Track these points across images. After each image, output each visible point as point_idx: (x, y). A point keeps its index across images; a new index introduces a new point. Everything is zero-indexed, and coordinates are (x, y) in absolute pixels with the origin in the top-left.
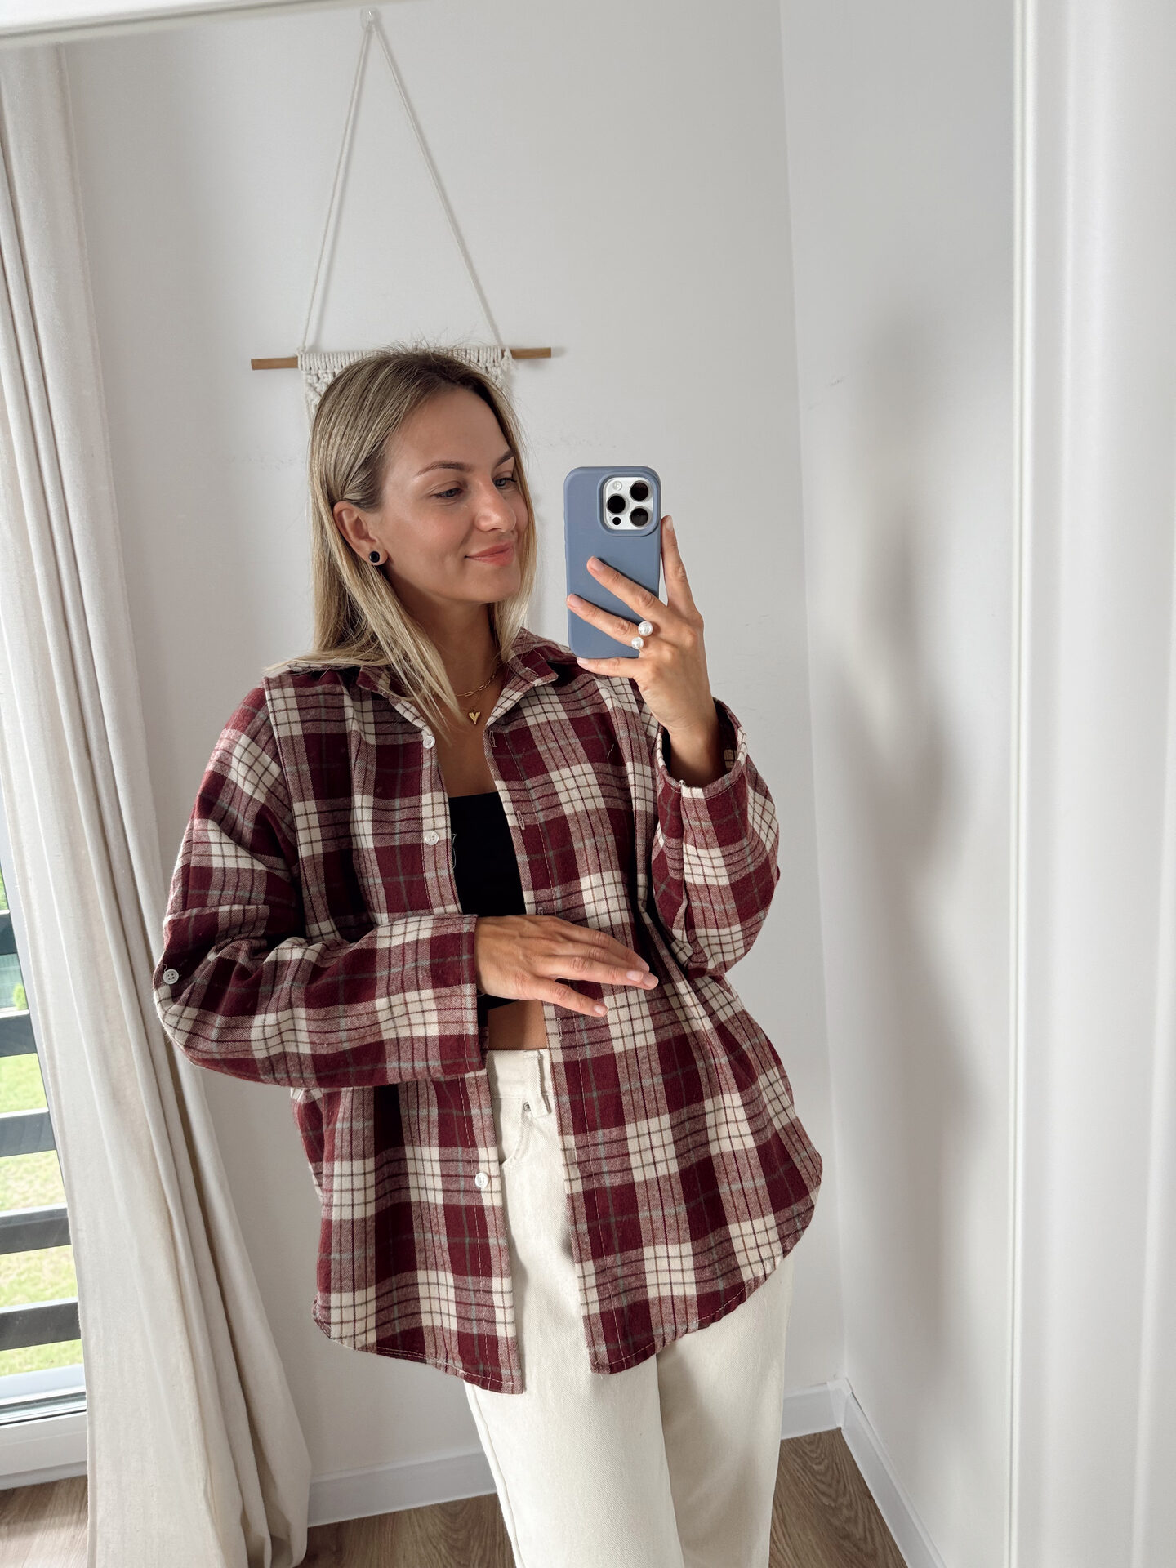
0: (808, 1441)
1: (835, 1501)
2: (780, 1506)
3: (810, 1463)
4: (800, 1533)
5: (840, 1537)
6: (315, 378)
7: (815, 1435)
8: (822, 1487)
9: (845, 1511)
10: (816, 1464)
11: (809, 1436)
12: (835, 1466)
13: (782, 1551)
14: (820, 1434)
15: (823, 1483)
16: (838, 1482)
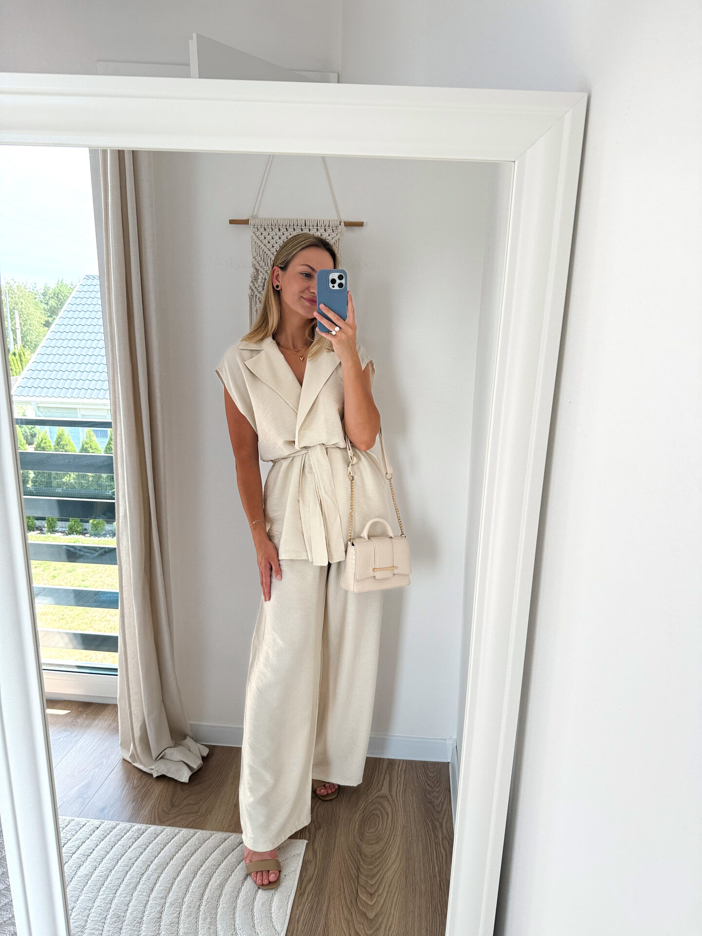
0: (432, 764)
1: (432, 788)
2: (406, 784)
3: (428, 772)
4: (410, 796)
5: (429, 803)
6: (256, 229)
7: (436, 762)
8: (429, 782)
9: (435, 794)
10: (431, 773)
11: (433, 762)
12: (439, 776)
13: (398, 799)
14: (439, 762)
15: (430, 780)
16: (438, 782)
